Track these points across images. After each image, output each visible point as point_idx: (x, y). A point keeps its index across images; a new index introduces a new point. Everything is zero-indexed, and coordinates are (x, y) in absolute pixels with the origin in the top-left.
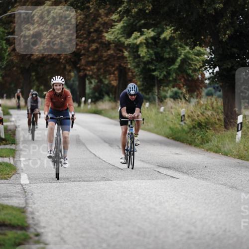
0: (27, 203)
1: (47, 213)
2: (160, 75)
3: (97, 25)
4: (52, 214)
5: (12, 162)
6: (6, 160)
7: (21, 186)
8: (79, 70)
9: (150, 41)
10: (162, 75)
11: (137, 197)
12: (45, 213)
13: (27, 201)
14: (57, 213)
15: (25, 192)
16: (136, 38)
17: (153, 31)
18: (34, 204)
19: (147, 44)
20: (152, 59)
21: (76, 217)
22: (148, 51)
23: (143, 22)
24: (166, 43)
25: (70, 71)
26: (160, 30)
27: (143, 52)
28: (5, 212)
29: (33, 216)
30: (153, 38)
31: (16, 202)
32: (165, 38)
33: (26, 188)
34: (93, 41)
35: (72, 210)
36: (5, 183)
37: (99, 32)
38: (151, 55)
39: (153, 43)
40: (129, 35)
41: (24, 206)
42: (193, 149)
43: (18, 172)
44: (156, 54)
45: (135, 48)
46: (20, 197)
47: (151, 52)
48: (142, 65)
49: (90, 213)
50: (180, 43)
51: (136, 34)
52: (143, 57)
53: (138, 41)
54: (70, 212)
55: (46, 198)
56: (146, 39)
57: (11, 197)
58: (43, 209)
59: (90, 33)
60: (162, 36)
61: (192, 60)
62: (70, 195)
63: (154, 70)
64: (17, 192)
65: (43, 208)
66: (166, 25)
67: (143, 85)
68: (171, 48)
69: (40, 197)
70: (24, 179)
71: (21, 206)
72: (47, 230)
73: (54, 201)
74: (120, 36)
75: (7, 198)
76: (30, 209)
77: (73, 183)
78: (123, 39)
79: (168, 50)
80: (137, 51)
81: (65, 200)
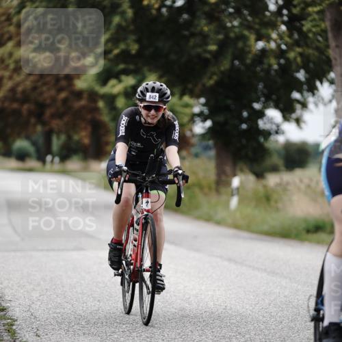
1: (13, 285)
4: (19, 287)
12: (10, 285)
14: (24, 286)
21: (47, 289)
35: (42, 283)
49: (63, 287)
54: (39, 285)
58: (7, 281)
72: (13, 304)
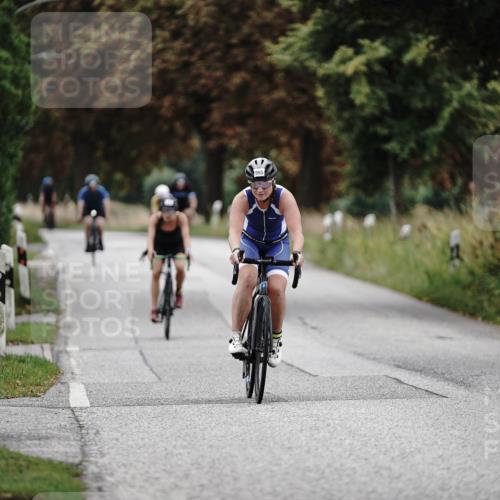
0: (84, 454)
2: (402, 149)
3: (246, 29)
5: (48, 355)
6: (34, 350)
7: (70, 412)
8: (206, 136)
9: (377, 68)
10: (407, 150)
11: (348, 442)
13: (86, 449)
15: (81, 427)
16: (344, 61)
17: (384, 44)
18: (103, 455)
19: (371, 75)
20: (383, 112)
22: (373, 92)
23: (361, 22)
24: (417, 72)
25: (185, 139)
26: (400, 42)
27: (361, 93)
28: (35, 474)
29: (100, 484)
30: (384, 61)
31: (60, 450)
32: (413, 63)
33: (83, 417)
34: (236, 67)
36: (31, 406)
37: (251, 45)
38: (380, 100)
39: (384, 73)
40: (327, 54)
41: (77, 461)
42: (479, 326)
43: (64, 379)
44: (393, 99)
45: (340, 86)
46: (68, 439)
47: (380, 93)
48: (359, 126)
50: (448, 73)
51: (344, 51)
52: (362, 107)
53: (350, 69)
55: (130, 443)
56: (368, 64)
57: (47, 438)
59: (230, 47)
60: (408, 57)
61: (477, 113)
62: (187, 434)
63: (387, 139)
64: (60, 428)
65: (124, 465)
66: (417, 30)
67: (359, 173)
68: (427, 86)
69: (117, 440)
70: (78, 396)
71: (71, 460)
73: (150, 450)
74: (305, 55)
75: (37, 442)
76: (92, 469)
77: (194, 407)
78: (312, 64)
79: (421, 89)
80: (347, 93)
81: (175, 447)
